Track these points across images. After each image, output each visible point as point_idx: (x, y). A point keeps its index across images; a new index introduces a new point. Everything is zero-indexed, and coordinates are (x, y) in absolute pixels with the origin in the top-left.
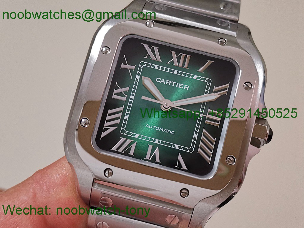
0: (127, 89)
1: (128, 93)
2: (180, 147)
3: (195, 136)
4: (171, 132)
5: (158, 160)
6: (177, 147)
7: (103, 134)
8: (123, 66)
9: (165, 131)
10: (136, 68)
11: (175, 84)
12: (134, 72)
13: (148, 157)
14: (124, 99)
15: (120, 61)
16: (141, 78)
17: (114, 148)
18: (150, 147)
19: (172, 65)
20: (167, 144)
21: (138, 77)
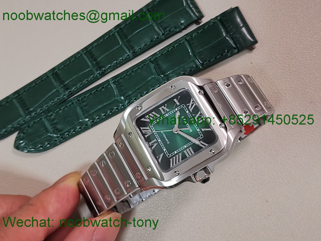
0: (168, 110)
1: (167, 112)
2: (165, 151)
3: (176, 152)
4: (168, 142)
5: (153, 148)
6: (165, 150)
7: (143, 119)
8: (175, 100)
9: (166, 139)
10: (179, 105)
11: (188, 125)
12: (177, 106)
13: (150, 143)
14: (163, 113)
15: (176, 97)
16: (177, 111)
17: (142, 128)
18: (155, 140)
19: (194, 117)
20: (162, 145)
21: (176, 109)
